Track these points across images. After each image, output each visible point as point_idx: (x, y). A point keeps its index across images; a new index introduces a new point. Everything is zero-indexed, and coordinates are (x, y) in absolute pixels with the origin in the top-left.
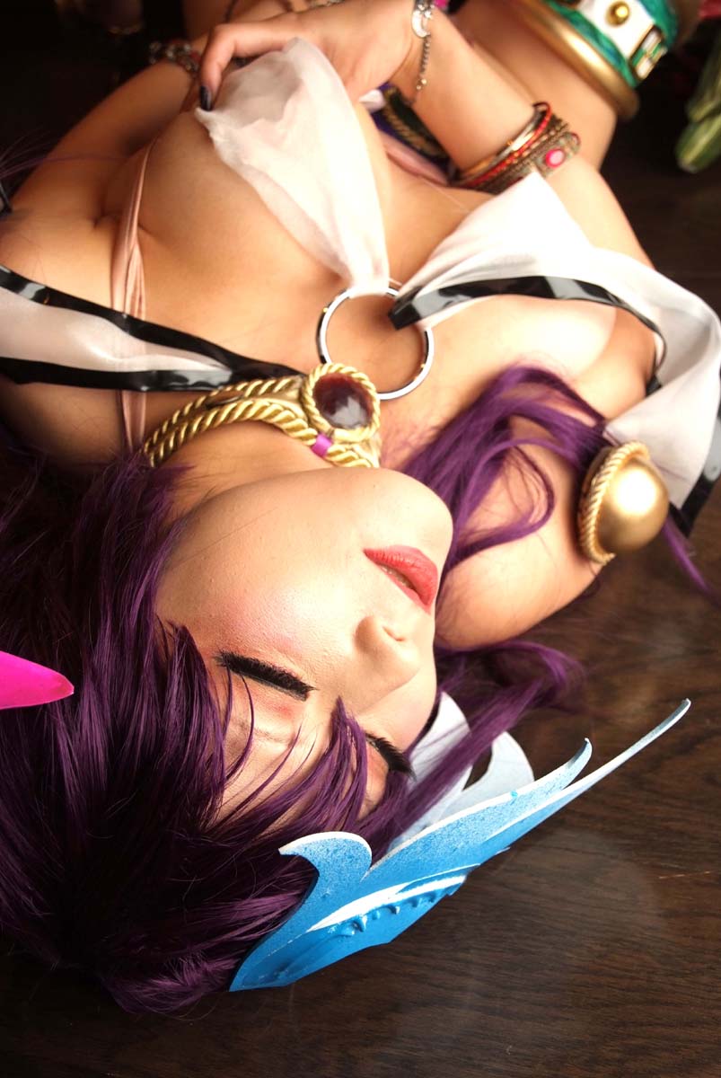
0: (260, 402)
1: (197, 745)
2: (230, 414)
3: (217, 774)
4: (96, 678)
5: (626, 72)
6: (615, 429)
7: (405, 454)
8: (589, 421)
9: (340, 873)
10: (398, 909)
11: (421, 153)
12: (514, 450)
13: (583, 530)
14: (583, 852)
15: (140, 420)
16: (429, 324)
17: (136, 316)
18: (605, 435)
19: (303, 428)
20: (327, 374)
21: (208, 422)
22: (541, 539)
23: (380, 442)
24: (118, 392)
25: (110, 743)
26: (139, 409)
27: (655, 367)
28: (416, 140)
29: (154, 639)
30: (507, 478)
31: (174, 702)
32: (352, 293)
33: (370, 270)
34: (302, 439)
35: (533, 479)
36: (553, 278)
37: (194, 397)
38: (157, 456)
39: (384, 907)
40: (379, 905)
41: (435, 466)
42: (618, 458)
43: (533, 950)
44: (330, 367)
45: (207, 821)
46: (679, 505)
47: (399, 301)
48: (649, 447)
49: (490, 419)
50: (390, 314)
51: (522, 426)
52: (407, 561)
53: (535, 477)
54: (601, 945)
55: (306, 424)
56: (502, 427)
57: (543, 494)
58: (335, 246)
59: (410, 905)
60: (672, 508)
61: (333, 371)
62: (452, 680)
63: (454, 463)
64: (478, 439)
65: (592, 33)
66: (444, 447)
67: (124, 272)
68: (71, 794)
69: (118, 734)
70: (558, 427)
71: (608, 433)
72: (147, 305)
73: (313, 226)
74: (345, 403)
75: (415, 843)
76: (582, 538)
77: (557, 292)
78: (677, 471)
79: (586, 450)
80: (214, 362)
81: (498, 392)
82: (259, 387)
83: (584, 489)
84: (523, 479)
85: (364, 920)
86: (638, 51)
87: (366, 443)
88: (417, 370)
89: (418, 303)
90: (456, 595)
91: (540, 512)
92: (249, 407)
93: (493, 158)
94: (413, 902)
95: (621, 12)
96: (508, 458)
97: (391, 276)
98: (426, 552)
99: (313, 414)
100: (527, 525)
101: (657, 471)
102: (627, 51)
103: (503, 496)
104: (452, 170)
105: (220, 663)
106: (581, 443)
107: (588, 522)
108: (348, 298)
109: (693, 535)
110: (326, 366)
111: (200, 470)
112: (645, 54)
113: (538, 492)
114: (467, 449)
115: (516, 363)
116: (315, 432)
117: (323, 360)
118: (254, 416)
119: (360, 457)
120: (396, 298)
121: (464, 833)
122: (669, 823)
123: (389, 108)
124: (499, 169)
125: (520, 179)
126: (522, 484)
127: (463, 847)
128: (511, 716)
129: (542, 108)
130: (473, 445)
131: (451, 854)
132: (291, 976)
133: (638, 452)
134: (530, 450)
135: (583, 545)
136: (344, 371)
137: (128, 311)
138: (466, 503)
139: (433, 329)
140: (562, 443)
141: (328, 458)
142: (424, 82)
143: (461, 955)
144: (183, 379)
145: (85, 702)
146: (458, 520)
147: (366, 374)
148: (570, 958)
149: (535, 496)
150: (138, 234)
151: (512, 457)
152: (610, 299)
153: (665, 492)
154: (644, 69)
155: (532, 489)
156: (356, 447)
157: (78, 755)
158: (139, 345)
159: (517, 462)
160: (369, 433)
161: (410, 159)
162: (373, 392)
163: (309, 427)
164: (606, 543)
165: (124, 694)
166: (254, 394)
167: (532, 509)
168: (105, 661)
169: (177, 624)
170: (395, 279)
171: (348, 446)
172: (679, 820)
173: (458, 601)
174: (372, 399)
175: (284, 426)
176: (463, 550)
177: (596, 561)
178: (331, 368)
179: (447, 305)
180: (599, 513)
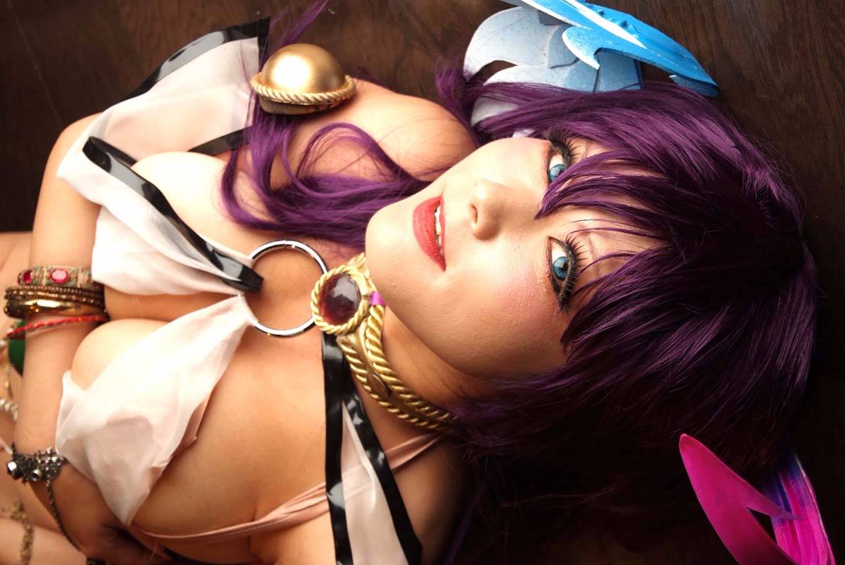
0: (371, 358)
16: (246, 259)
32: (254, 320)
44: (316, 319)
108: (261, 323)
110: (316, 322)
156: (366, 277)
163: (370, 314)
166: (365, 366)
175: (378, 332)
179: (222, 256)
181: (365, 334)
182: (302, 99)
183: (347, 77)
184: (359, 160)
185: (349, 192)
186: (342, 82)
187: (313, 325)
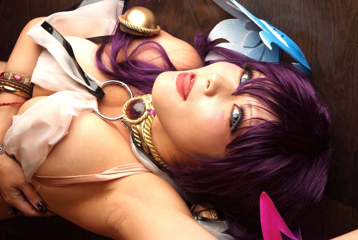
0: (144, 136)
16: (101, 84)
175: (150, 125)
179: (92, 81)
181: (144, 125)
182: (139, 29)
183: (158, 26)
184: (157, 58)
185: (149, 69)
186: (156, 27)
187: (122, 118)
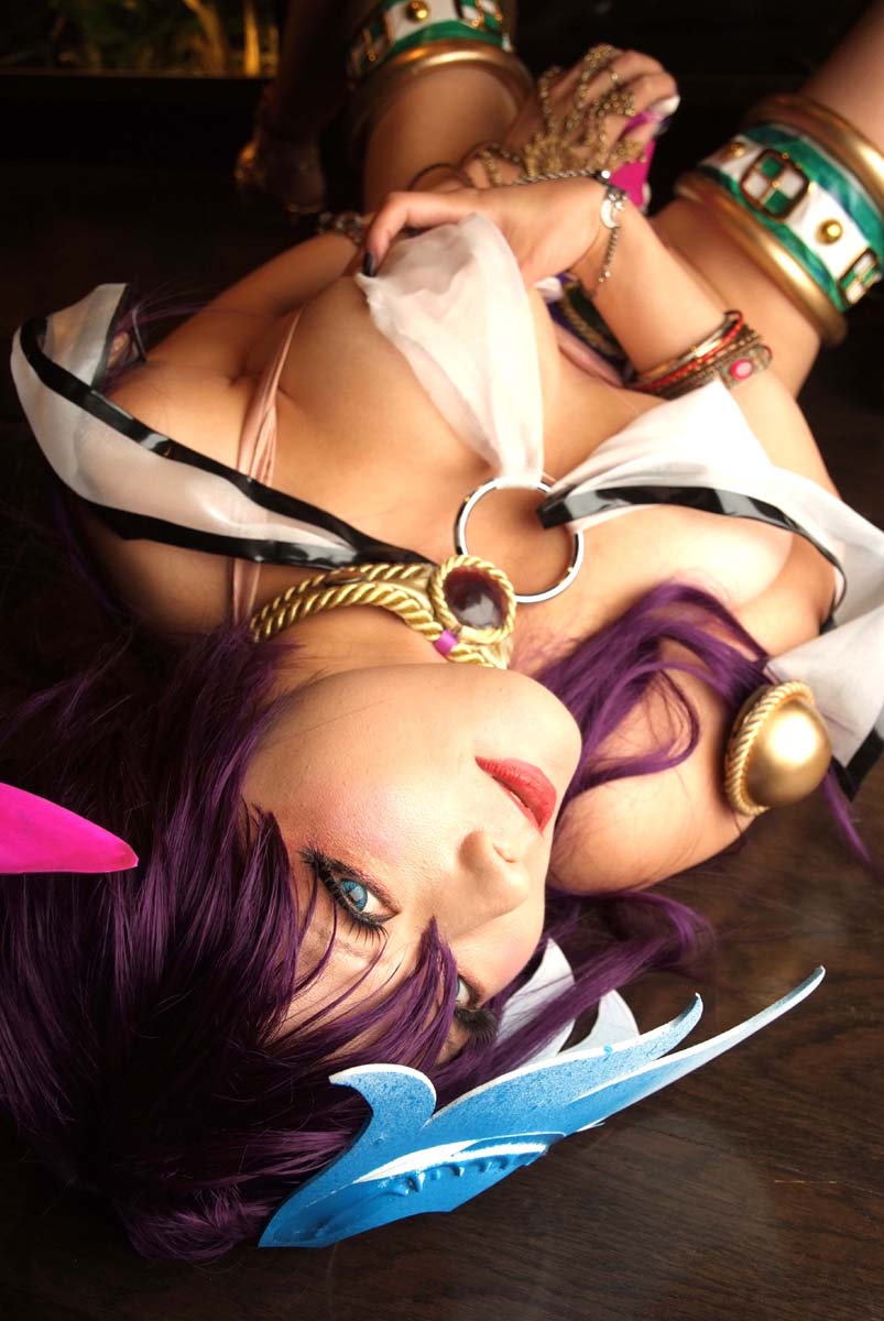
0: (384, 587)
1: (268, 945)
2: (349, 596)
3: (286, 982)
4: (165, 857)
5: (834, 294)
6: (776, 666)
7: (537, 664)
8: (750, 656)
9: (398, 1115)
10: (462, 1170)
11: (597, 350)
12: (661, 675)
13: (729, 774)
14: (690, 1140)
15: (250, 594)
16: (580, 526)
17: (261, 481)
18: (766, 672)
19: (428, 621)
20: (462, 566)
21: (324, 602)
22: (680, 777)
23: (511, 647)
24: (231, 558)
25: (171, 932)
26: (251, 581)
27: (833, 608)
28: (592, 336)
29: (235, 825)
30: (648, 706)
31: (249, 892)
32: (499, 483)
33: (522, 461)
34: (425, 633)
35: (678, 709)
36: (724, 491)
37: (311, 575)
38: (263, 633)
39: (445, 1166)
40: (441, 1163)
41: (569, 682)
42: (776, 697)
43: (617, 1246)
44: (466, 559)
45: (267, 1035)
46: (845, 763)
47: (551, 498)
48: (814, 689)
49: (635, 637)
50: (539, 511)
51: (673, 649)
52: (522, 778)
53: (681, 708)
54: (698, 1251)
55: (431, 617)
56: (649, 647)
57: (687, 728)
58: (487, 431)
59: (477, 1168)
60: (834, 763)
61: (468, 563)
62: (563, 926)
63: (590, 680)
64: (621, 656)
65: (799, 249)
66: (581, 662)
67: (255, 434)
68: (120, 981)
69: (181, 923)
70: (711, 655)
71: (769, 669)
72: (275, 471)
73: (466, 408)
74: (478, 601)
75: (488, 1091)
76: (727, 783)
77: (727, 508)
78: (845, 724)
79: (743, 686)
80: (339, 539)
81: (648, 608)
82: (385, 571)
83: (735, 728)
84: (666, 706)
85: (421, 1178)
86: (849, 273)
87: (496, 647)
88: (564, 574)
89: (571, 502)
90: (575, 827)
91: (681, 745)
92: (371, 590)
93: (673, 362)
94: (480, 1164)
95: (833, 231)
96: (653, 683)
97: (545, 471)
98: (548, 773)
99: (440, 607)
100: (665, 759)
101: (823, 721)
102: (836, 272)
103: (642, 723)
104: (629, 372)
105: (305, 859)
106: (737, 677)
107: (736, 765)
108: (495, 489)
109: (858, 798)
110: (462, 558)
111: (309, 650)
112: (855, 277)
113: (681, 722)
114: (606, 667)
115: (673, 578)
116: (440, 627)
117: (459, 551)
118: (375, 601)
119: (487, 662)
120: (547, 496)
121: (546, 1088)
122: (795, 1120)
123: (567, 300)
124: (679, 374)
125: (700, 386)
126: (665, 714)
127: (543, 1106)
128: (625, 972)
129: (733, 318)
130: (613, 665)
131: (529, 1112)
132: (330, 1236)
133: (800, 694)
134: (679, 678)
135: (728, 791)
136: (481, 566)
137: (253, 475)
138: (598, 726)
139: (585, 532)
140: (715, 673)
141: (451, 658)
142: (607, 274)
143: (532, 1241)
144: (302, 554)
145: (150, 881)
146: (587, 744)
147: (503, 570)
148: (660, 1261)
149: (678, 726)
150: (277, 396)
151: (657, 683)
152: (787, 524)
153: (827, 744)
154: (855, 293)
155: (676, 720)
156: (485, 650)
157: (134, 939)
158: (260, 512)
159: (662, 689)
160: (499, 636)
161: (583, 355)
162: (510, 592)
163: (435, 620)
164: (756, 792)
165: (193, 881)
166: (379, 578)
167: (673, 741)
168: (179, 838)
169: (265, 809)
170: (550, 474)
171: (474, 647)
172: (804, 1117)
173: (577, 834)
174: (507, 599)
175: (407, 616)
176: (588, 778)
177: (742, 813)
178: (466, 561)
179: (603, 508)
180: (749, 755)
